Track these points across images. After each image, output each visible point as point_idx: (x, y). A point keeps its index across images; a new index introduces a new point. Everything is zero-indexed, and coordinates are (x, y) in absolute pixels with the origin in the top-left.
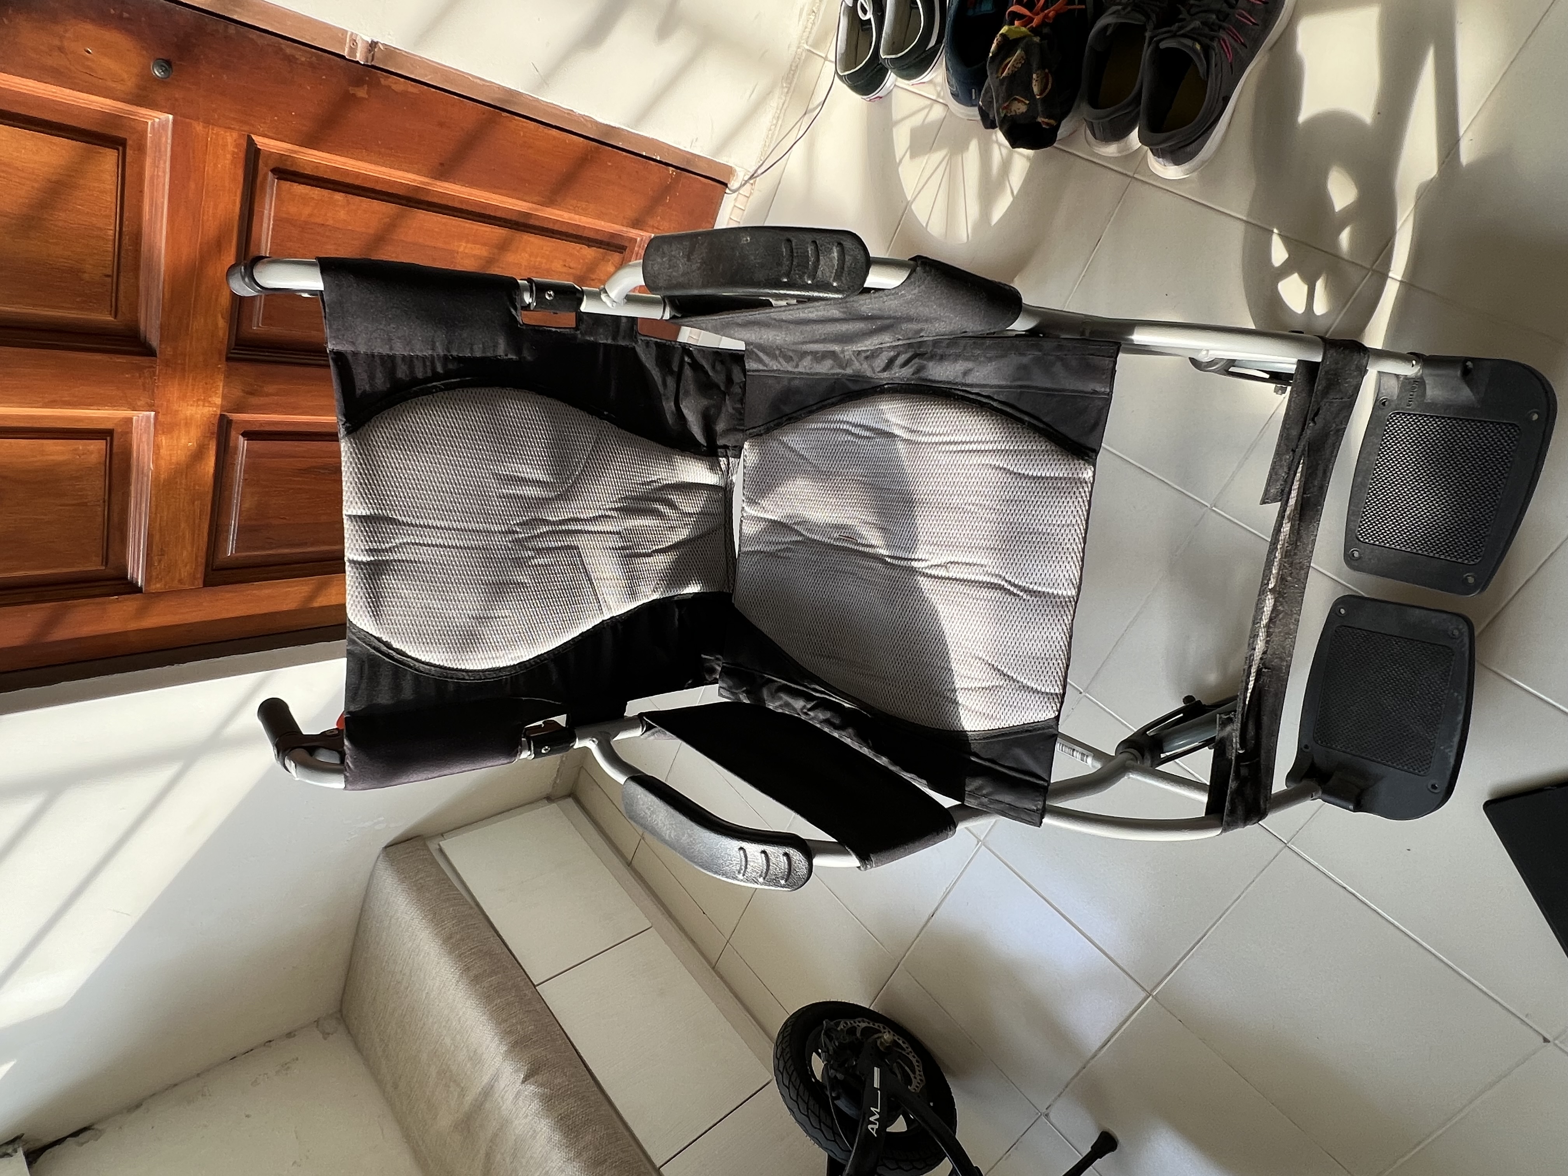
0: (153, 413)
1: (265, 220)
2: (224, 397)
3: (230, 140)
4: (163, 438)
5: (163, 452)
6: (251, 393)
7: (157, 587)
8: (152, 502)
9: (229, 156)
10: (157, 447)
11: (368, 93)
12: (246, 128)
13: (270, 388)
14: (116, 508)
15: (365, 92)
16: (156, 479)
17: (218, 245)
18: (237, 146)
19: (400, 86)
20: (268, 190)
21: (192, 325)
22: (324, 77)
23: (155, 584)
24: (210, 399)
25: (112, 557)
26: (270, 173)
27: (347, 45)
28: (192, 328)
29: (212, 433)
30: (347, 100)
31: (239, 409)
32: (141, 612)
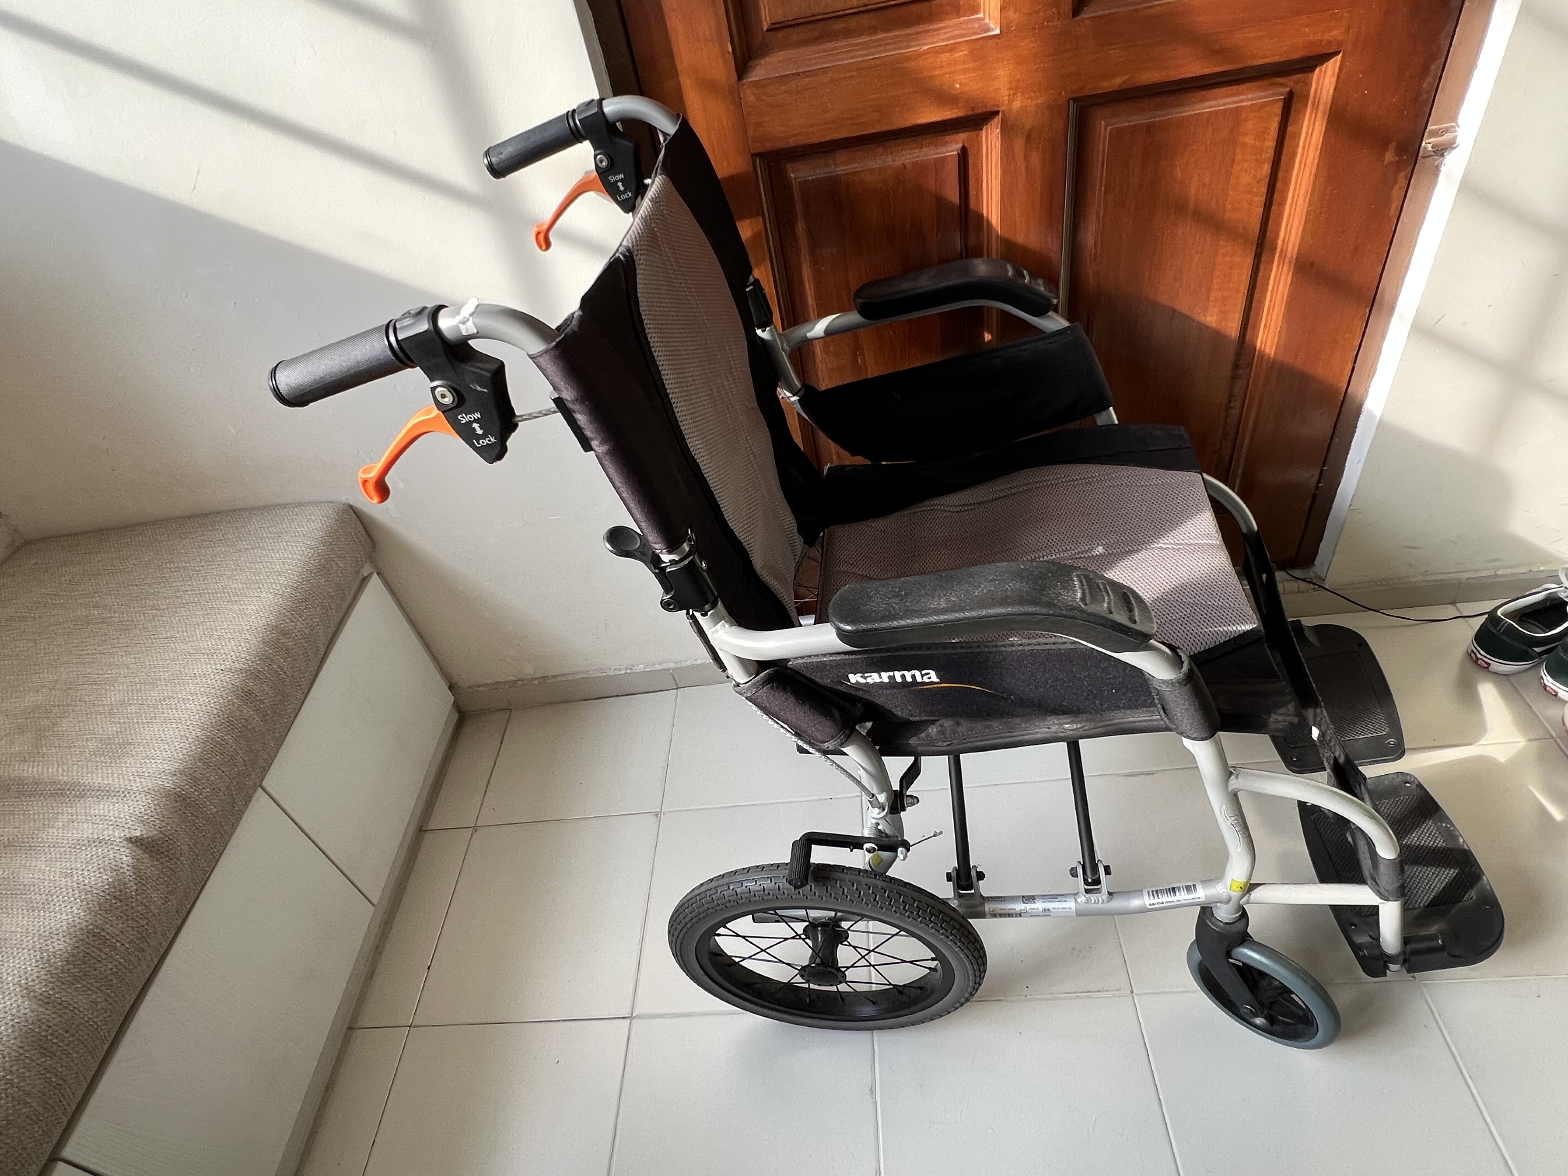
0: (997, 31)
1: (1236, 99)
2: (1023, 109)
3: (1335, 33)
4: (965, 52)
5: (945, 56)
6: (1029, 138)
7: (750, 96)
8: (875, 61)
9: (1318, 37)
10: (951, 49)
11: (1391, 163)
12: (1349, 47)
13: (1035, 159)
14: (852, 23)
15: (1392, 159)
16: (908, 58)
17: (1216, 52)
18: (1329, 42)
19: (1396, 193)
20: (1270, 92)
21: (1116, 49)
22: (1406, 113)
23: (753, 94)
24: (1019, 94)
25: (781, 34)
26: (1288, 89)
27: (1440, 126)
28: (1111, 50)
29: (973, 108)
30: (1382, 142)
31: (1007, 130)
32: (709, 86)
